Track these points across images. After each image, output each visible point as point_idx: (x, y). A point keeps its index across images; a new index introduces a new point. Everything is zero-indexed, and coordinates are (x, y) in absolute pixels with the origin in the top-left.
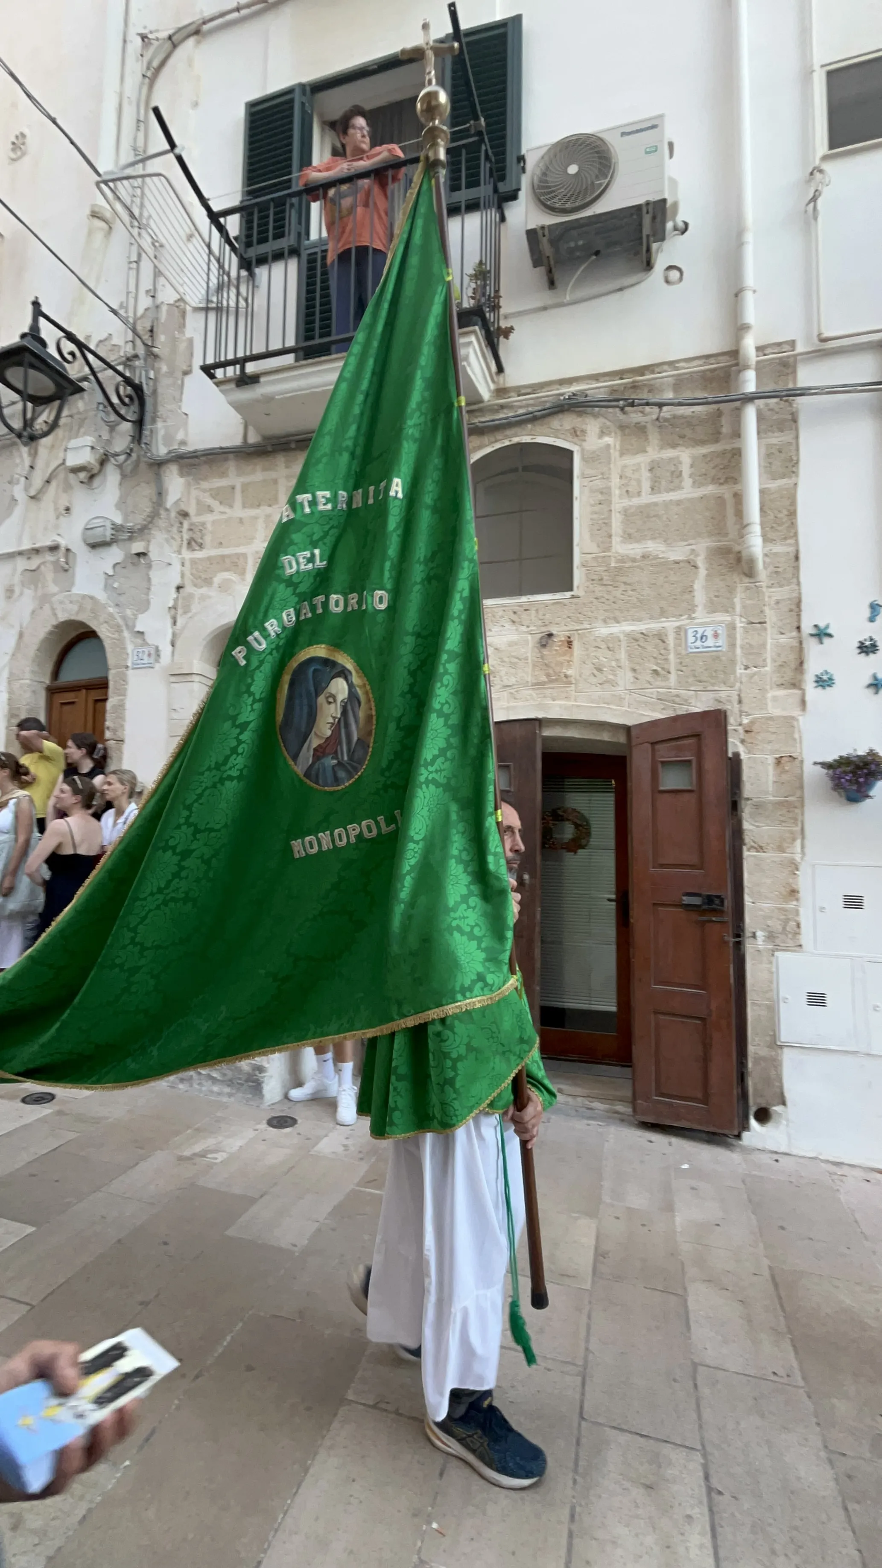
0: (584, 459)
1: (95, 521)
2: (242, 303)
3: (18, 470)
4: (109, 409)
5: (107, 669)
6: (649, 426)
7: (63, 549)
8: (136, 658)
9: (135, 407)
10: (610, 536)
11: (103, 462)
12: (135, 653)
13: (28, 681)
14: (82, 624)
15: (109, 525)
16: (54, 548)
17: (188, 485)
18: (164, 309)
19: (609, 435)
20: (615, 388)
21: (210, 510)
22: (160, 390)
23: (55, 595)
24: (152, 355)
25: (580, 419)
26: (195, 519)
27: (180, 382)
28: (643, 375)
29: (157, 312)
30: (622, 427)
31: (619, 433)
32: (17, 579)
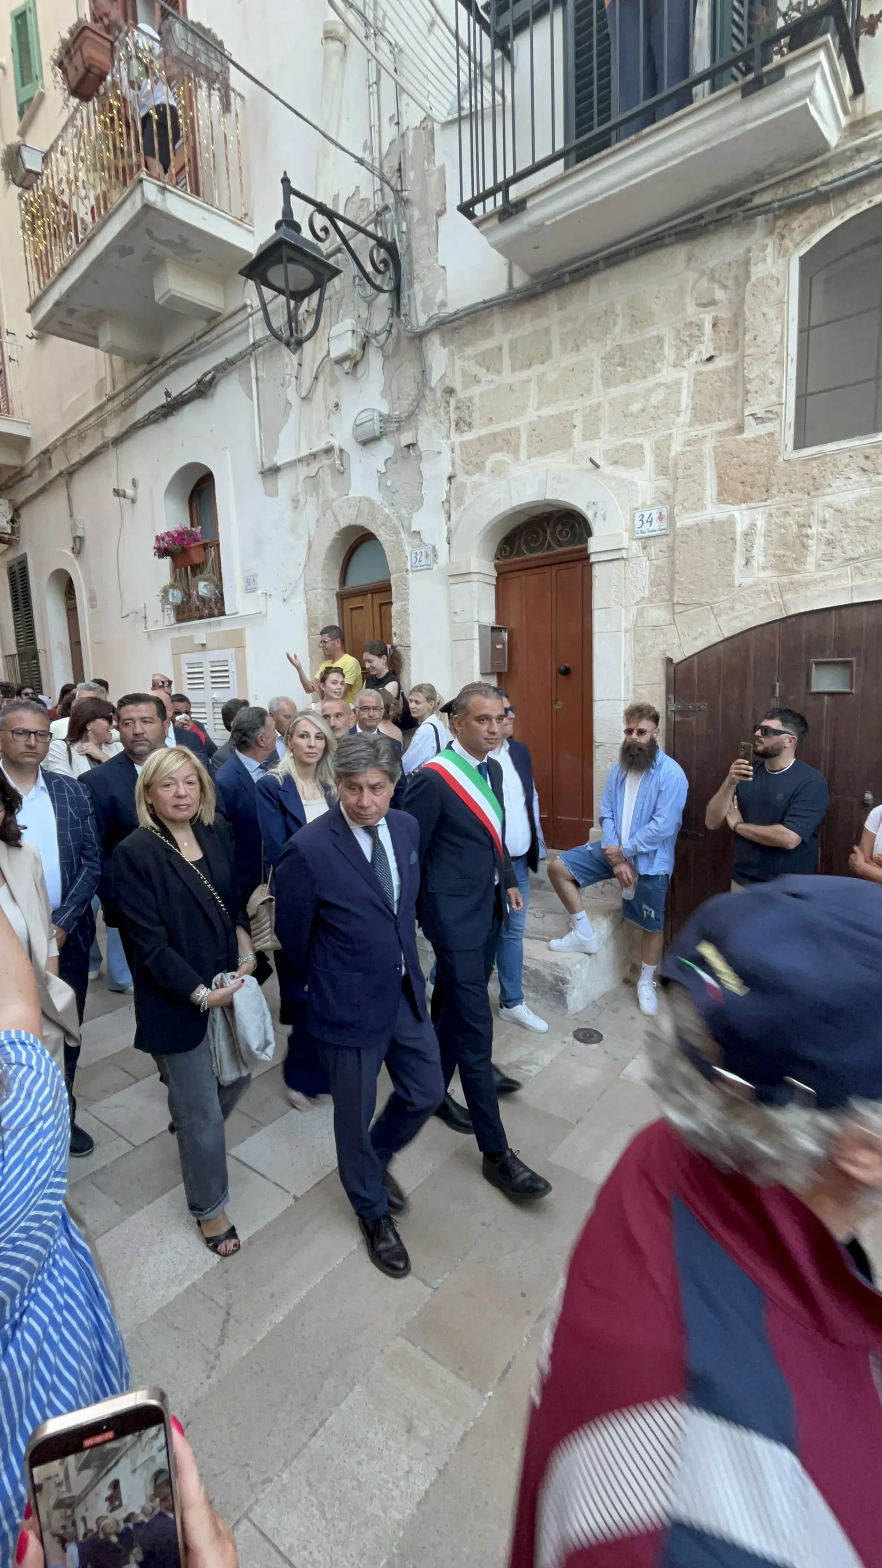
1: (363, 415)
2: (498, 98)
3: (289, 370)
4: (365, 280)
5: (390, 574)
7: (337, 451)
8: (414, 560)
9: (390, 273)
11: (364, 346)
12: (414, 556)
13: (320, 591)
14: (362, 528)
15: (377, 418)
16: (329, 451)
17: (452, 354)
18: (410, 135)
21: (477, 380)
22: (413, 245)
23: (334, 500)
24: (402, 201)
26: (461, 394)
27: (434, 228)
29: (403, 143)
32: (300, 488)
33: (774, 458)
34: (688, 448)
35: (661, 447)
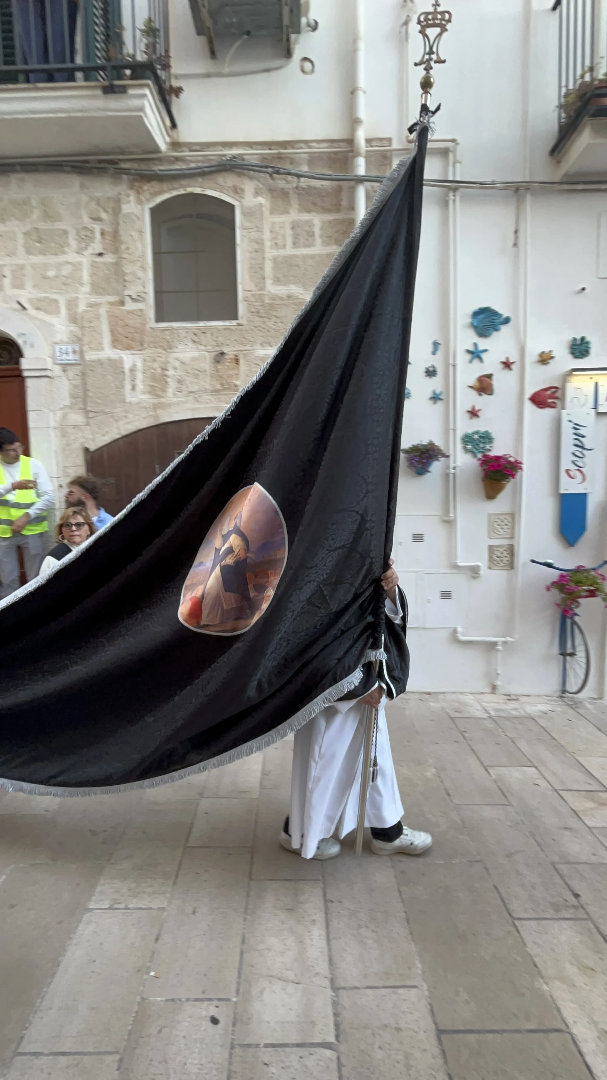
0: (243, 213)
6: (291, 192)
10: (264, 278)
19: (261, 196)
20: (265, 156)
25: (240, 179)
28: (286, 148)
30: (271, 190)
31: (269, 195)
33: (144, 325)
34: (90, 309)
35: (71, 304)
